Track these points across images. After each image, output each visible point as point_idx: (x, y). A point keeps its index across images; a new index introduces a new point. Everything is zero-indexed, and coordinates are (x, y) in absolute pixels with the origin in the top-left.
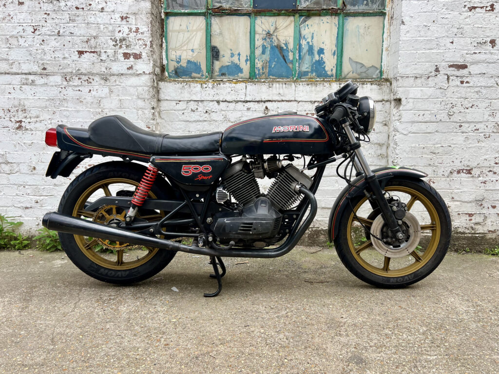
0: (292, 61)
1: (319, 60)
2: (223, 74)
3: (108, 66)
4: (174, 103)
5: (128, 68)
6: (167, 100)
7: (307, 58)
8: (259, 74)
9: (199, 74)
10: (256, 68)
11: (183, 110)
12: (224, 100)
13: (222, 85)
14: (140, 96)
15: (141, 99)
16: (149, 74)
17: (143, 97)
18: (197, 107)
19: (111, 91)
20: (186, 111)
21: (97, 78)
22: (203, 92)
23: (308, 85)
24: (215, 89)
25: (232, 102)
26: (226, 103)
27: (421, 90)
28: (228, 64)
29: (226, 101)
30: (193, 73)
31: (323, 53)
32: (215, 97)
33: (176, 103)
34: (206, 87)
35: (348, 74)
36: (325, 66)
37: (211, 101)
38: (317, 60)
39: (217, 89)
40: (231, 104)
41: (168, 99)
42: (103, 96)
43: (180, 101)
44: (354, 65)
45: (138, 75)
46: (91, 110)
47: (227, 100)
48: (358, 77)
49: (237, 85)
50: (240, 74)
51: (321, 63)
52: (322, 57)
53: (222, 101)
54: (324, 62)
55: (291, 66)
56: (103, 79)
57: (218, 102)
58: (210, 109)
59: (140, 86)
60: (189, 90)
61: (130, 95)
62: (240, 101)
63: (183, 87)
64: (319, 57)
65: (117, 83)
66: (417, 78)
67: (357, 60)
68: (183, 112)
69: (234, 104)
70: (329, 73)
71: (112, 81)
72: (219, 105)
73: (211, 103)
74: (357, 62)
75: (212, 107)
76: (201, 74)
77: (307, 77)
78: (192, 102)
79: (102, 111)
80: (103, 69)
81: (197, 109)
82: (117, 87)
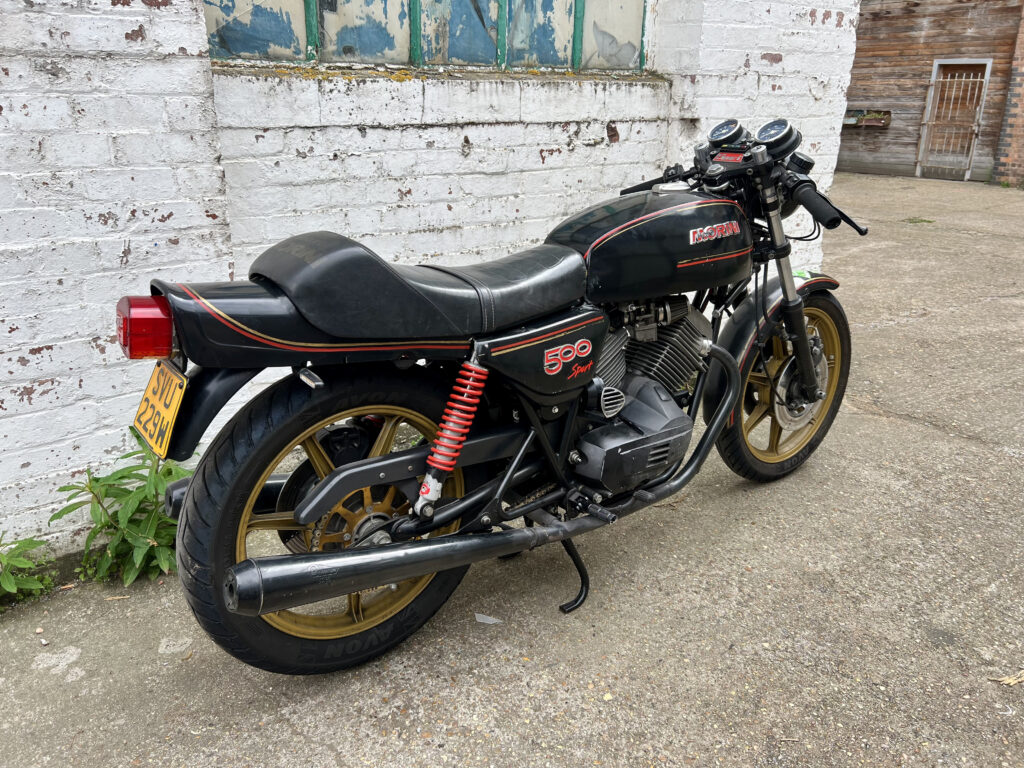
0: (496, 23)
1: (544, 24)
2: (348, 50)
3: (57, 23)
4: (250, 136)
5: (128, 36)
6: (230, 128)
7: (524, 16)
8: (429, 51)
9: (289, 47)
10: (424, 36)
11: (274, 155)
12: (376, 124)
13: (368, 83)
14: (179, 126)
15: (179, 132)
16: (200, 55)
17: (187, 127)
18: (310, 144)
19: (78, 111)
20: (284, 156)
21: (19, 67)
22: (323, 103)
23: (543, 86)
24: (353, 96)
25: (393, 128)
26: (380, 130)
27: (726, 102)
28: (358, 22)
29: (379, 126)
30: (272, 45)
31: (552, 9)
32: (353, 116)
33: (257, 137)
34: (331, 91)
35: (590, 59)
36: (554, 40)
37: (344, 127)
38: (541, 23)
39: (358, 96)
40: (390, 134)
41: (233, 124)
42: (52, 127)
43: (266, 130)
44: (600, 38)
45: (165, 58)
46: (14, 175)
47: (384, 123)
48: (606, 65)
49: (403, 83)
50: (387, 51)
51: (546, 31)
52: (549, 18)
53: (373, 127)
54: (553, 30)
55: (493, 34)
56: (42, 68)
57: (362, 129)
58: (342, 148)
59: (173, 94)
60: (289, 99)
61: (145, 121)
62: (412, 125)
63: (272, 88)
64: (545, 17)
65: (96, 83)
66: (722, 77)
67: (604, 29)
68: (275, 159)
69: (397, 134)
70: (561, 55)
71: (75, 77)
72: (364, 136)
73: (346, 134)
74: (604, 33)
75: (347, 143)
76: (293, 49)
77: (522, 62)
78: (297, 132)
79: (54, 176)
80: (41, 36)
81: (311, 149)
82: (96, 95)
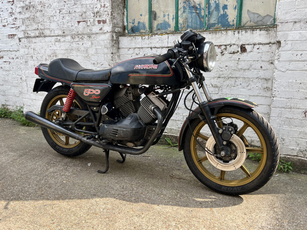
1: (223, 14)
2: (159, 29)
3: (91, 29)
4: (127, 50)
5: (100, 30)
6: (123, 48)
7: (215, 13)
8: (181, 27)
9: (144, 30)
10: (179, 23)
12: (155, 47)
13: (153, 36)
16: (110, 32)
17: (107, 46)
19: (92, 44)
20: (133, 55)
22: (142, 42)
23: (210, 33)
24: (149, 40)
25: (159, 48)
28: (162, 22)
30: (141, 30)
31: (227, 9)
32: (149, 45)
33: (128, 50)
34: (144, 39)
36: (228, 18)
37: (147, 48)
39: (151, 40)
42: (89, 47)
43: (130, 48)
44: (252, 16)
45: (105, 33)
46: (83, 55)
47: (157, 47)
49: (163, 36)
50: (169, 29)
51: (225, 16)
52: (226, 12)
55: (202, 20)
56: (88, 36)
57: (151, 48)
58: (146, 53)
59: (106, 40)
60: (135, 41)
61: (101, 46)
62: (164, 47)
63: (132, 39)
64: (224, 11)
65: (95, 39)
68: (131, 55)
70: (231, 23)
71: (92, 38)
72: (152, 50)
73: (147, 49)
74: (254, 13)
77: (215, 27)
78: (137, 49)
79: (88, 56)
80: (89, 31)
81: (139, 53)
82: (95, 41)
